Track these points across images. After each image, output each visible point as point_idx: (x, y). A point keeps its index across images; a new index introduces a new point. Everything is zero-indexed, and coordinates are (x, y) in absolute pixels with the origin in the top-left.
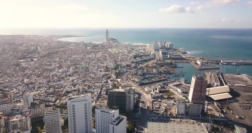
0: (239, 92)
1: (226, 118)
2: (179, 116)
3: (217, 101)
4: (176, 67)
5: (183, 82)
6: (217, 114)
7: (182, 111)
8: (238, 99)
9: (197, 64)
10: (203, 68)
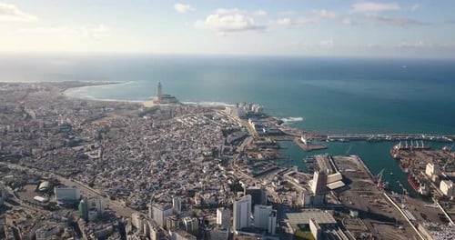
0: (351, 179)
1: (342, 204)
2: (307, 206)
3: (334, 190)
4: (279, 148)
5: (296, 171)
6: (335, 202)
7: (308, 202)
8: (350, 186)
9: (302, 142)
10: (311, 148)
